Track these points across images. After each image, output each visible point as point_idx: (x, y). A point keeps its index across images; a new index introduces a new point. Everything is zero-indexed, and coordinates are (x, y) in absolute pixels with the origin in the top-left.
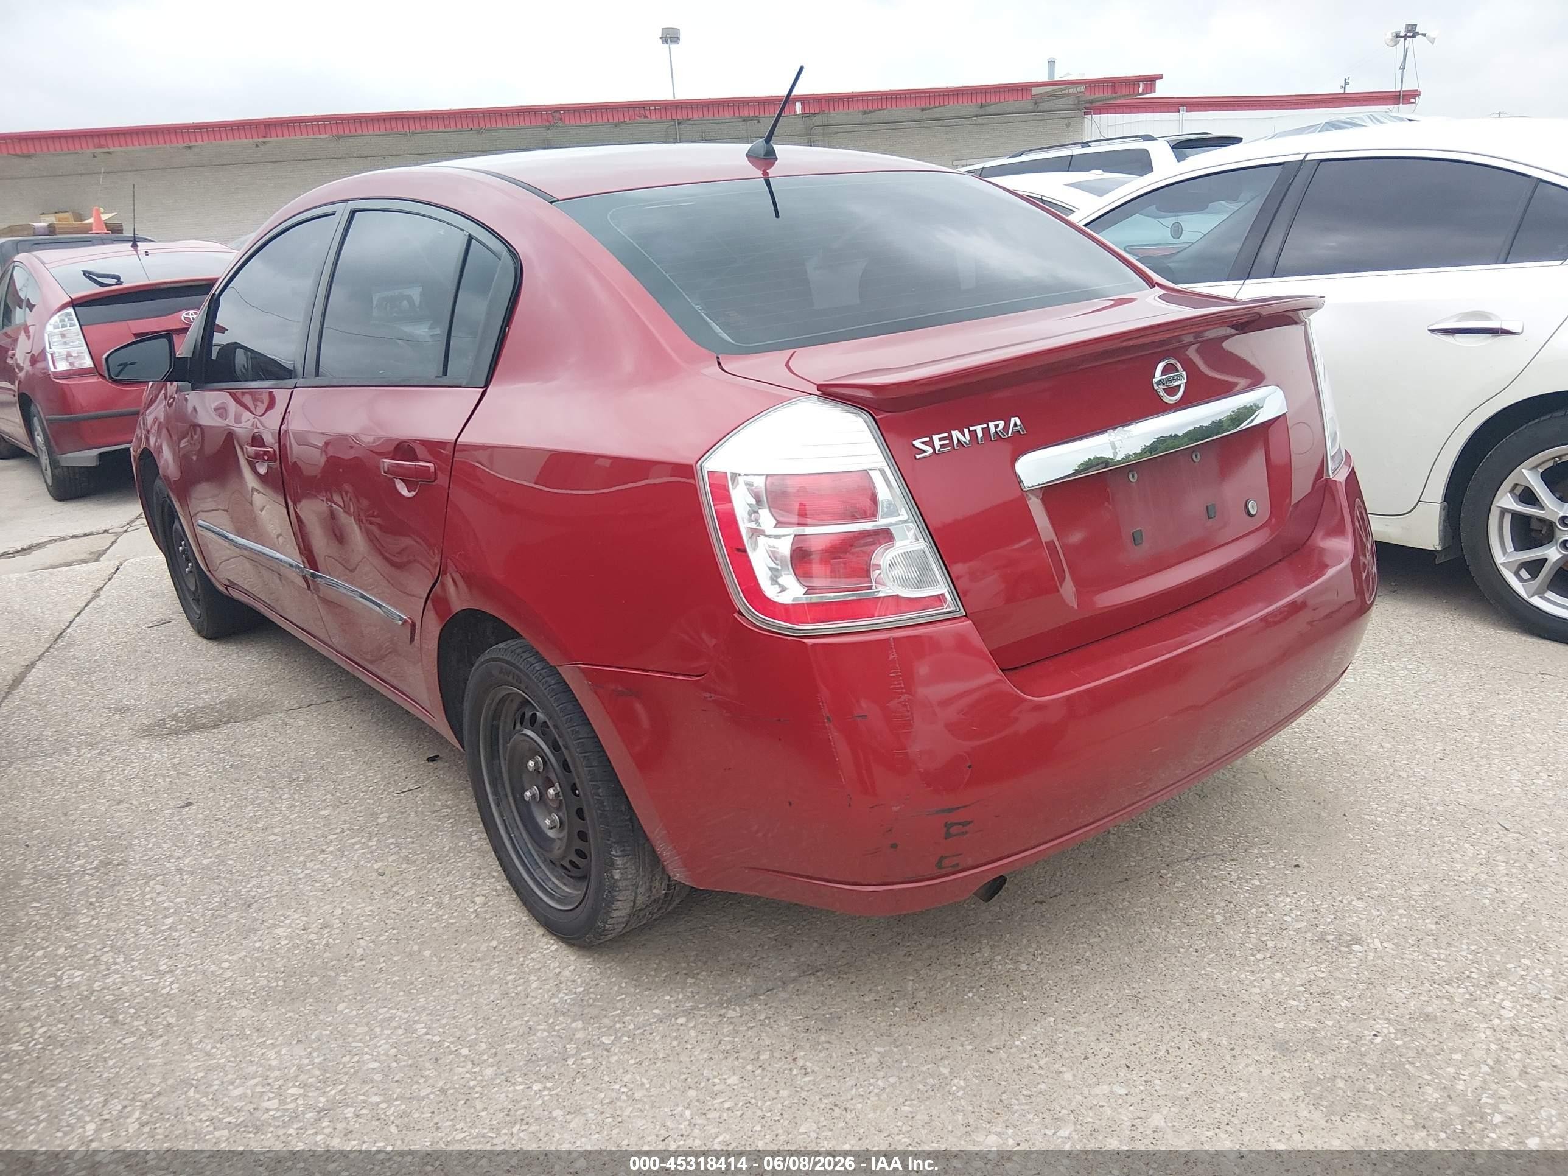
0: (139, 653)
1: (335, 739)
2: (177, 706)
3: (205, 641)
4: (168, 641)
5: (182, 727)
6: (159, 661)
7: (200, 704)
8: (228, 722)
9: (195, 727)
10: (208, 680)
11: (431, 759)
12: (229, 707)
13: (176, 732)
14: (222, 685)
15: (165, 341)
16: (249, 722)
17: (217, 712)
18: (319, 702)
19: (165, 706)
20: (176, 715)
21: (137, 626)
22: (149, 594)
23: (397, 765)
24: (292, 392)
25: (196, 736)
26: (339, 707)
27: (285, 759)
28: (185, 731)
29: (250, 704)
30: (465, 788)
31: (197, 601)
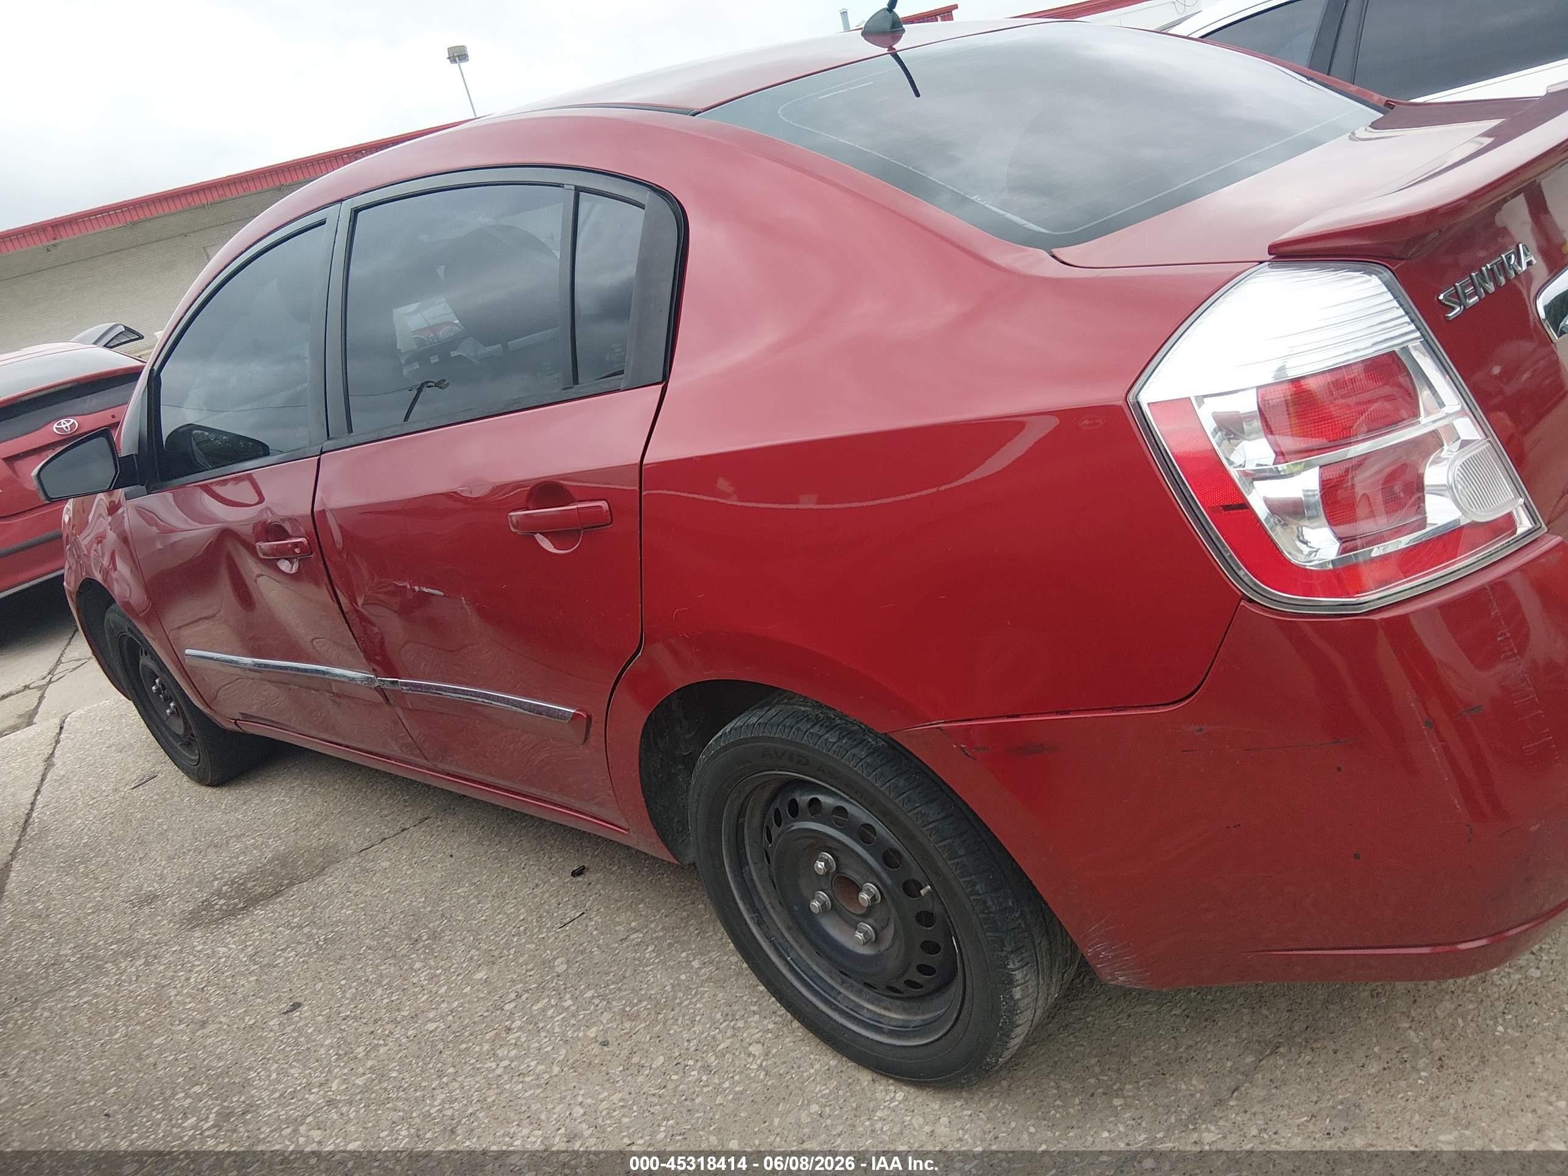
0: (134, 823)
1: (439, 875)
2: (217, 879)
3: (210, 790)
4: (165, 800)
5: (236, 905)
6: (165, 827)
7: (244, 869)
8: (291, 884)
9: (253, 901)
10: (238, 837)
11: (576, 874)
12: (283, 866)
13: (231, 913)
14: (260, 840)
15: (102, 441)
16: (318, 879)
17: (271, 874)
18: (392, 833)
19: (200, 882)
20: (219, 890)
21: (116, 790)
22: (114, 748)
23: (537, 891)
24: (319, 459)
25: (259, 912)
26: (420, 833)
27: (388, 916)
28: (243, 909)
29: (306, 854)
30: (642, 900)
31: (188, 745)
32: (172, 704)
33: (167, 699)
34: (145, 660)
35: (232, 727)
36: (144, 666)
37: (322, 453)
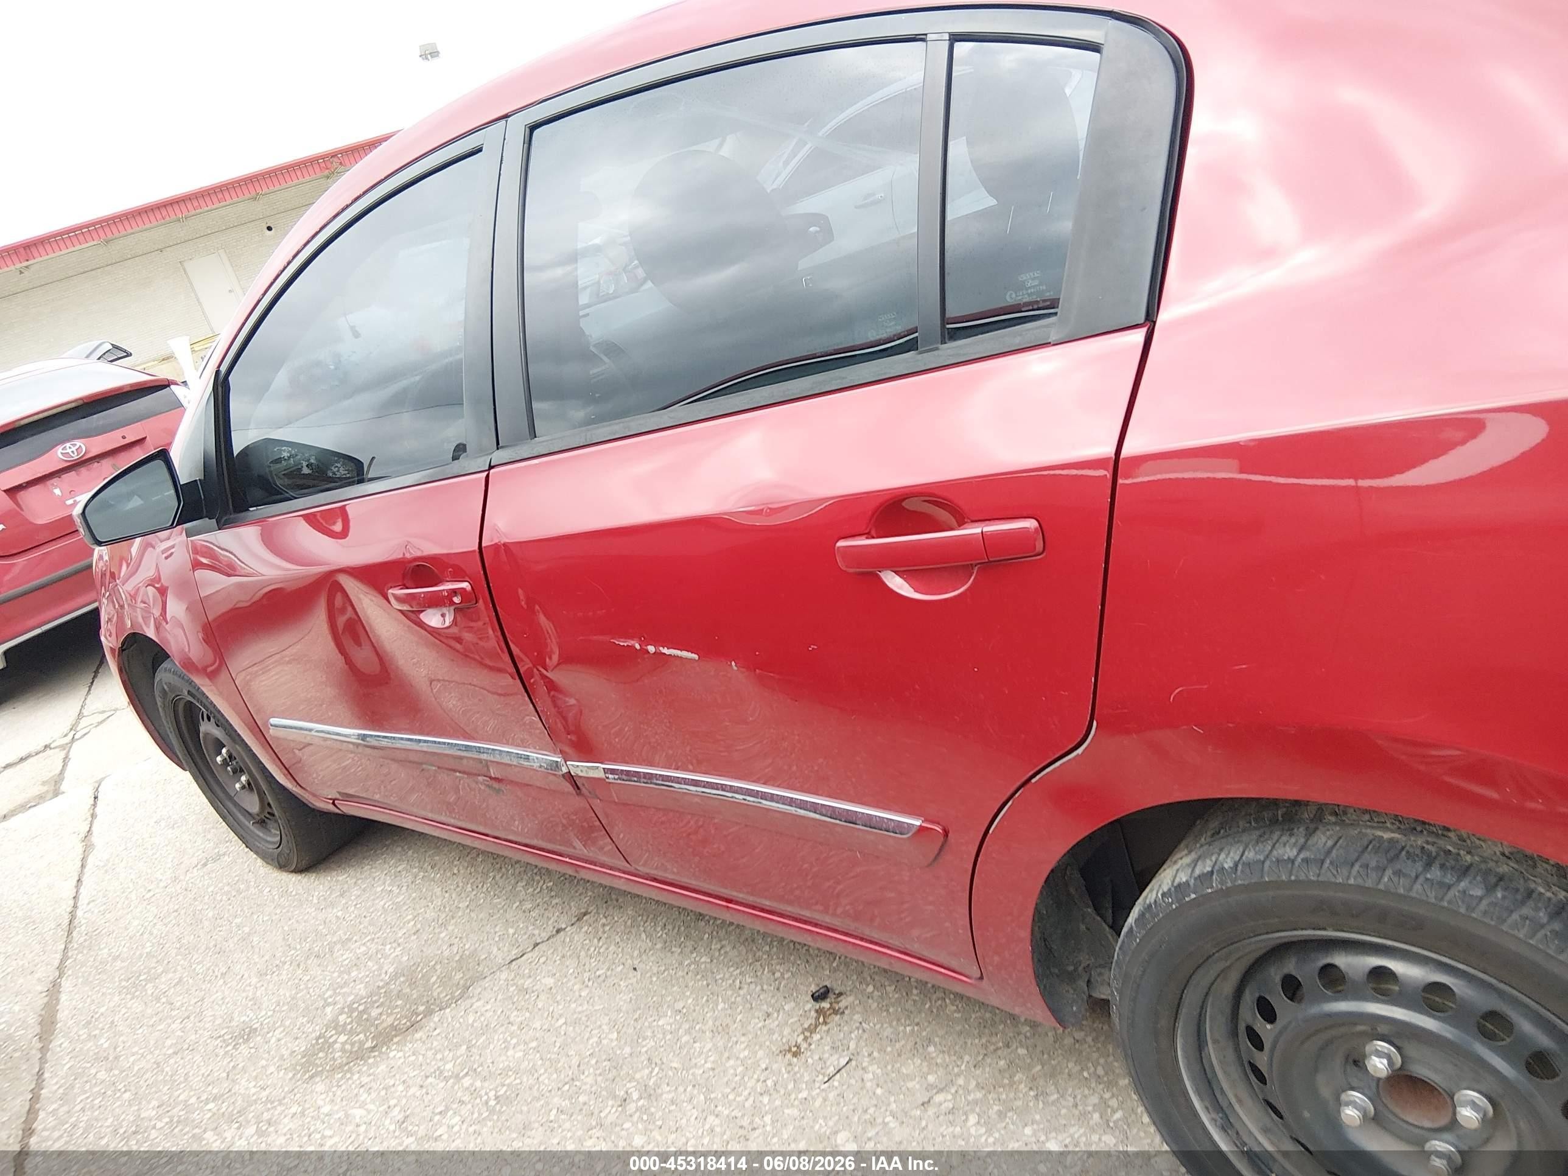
0: (206, 923)
1: (627, 997)
2: (329, 1005)
3: (294, 878)
4: (239, 892)
5: (362, 1043)
6: (247, 929)
7: (361, 990)
8: (429, 1013)
9: (386, 1037)
10: (344, 943)
11: (818, 997)
12: (413, 984)
13: (359, 1055)
14: (373, 947)
15: (159, 463)
16: (463, 1004)
17: (398, 997)
18: (545, 935)
19: (307, 1008)
20: (335, 1020)
21: (175, 879)
22: (163, 824)
23: (772, 1023)
24: (488, 476)
25: (395, 1054)
26: (582, 935)
27: (575, 1061)
28: (373, 1049)
29: (438, 967)
30: (930, 1041)
31: (262, 823)
32: (243, 779)
33: (238, 771)
34: (207, 728)
35: (331, 808)
36: (206, 734)
37: (491, 467)
